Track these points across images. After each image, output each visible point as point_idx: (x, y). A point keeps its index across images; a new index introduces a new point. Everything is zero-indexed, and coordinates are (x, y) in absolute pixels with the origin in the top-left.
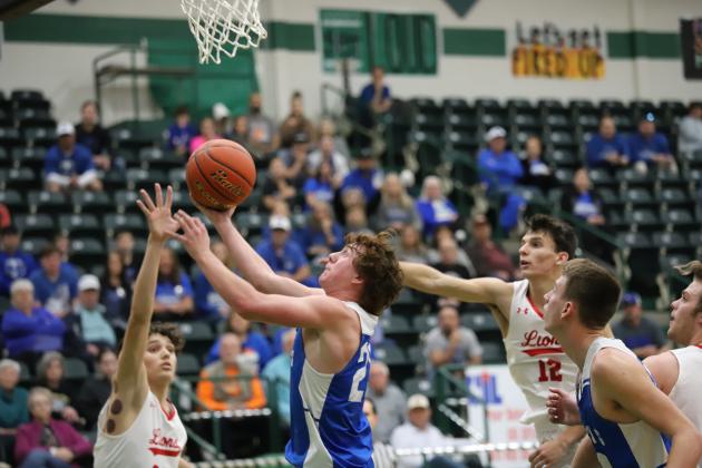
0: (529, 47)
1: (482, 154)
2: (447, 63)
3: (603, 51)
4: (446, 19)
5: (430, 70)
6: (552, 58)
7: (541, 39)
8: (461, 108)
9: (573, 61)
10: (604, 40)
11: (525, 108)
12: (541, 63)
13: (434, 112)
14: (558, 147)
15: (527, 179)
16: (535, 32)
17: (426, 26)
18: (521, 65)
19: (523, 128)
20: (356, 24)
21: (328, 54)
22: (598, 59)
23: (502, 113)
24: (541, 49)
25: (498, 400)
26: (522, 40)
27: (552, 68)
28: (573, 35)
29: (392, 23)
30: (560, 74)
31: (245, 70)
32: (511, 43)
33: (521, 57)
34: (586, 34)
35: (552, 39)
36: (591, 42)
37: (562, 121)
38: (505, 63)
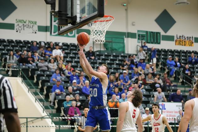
0: (179, 39)
2: (162, 42)
3: (194, 41)
4: (163, 33)
5: (159, 43)
6: (183, 42)
7: (181, 38)
8: (165, 51)
9: (187, 43)
10: (194, 39)
11: (177, 52)
12: (181, 43)
13: (159, 52)
14: (183, 60)
15: (176, 66)
16: (180, 37)
17: (158, 34)
18: (177, 43)
19: (176, 56)
20: (145, 33)
21: (139, 39)
22: (192, 43)
23: (173, 52)
24: (181, 40)
25: (165, 109)
26: (177, 38)
27: (183, 44)
28: (188, 37)
29: (152, 33)
30: (185, 45)
31: (122, 42)
32: (175, 38)
33: (177, 41)
34: (190, 38)
35: (183, 38)
36: (191, 39)
37: (184, 54)
38: (174, 42)
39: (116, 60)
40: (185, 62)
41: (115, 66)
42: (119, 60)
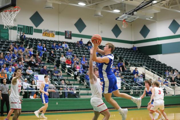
0: (45, 32)
1: (38, 46)
2: (34, 33)
3: (55, 34)
4: (34, 27)
5: (32, 34)
6: (48, 34)
7: (47, 31)
8: (36, 40)
9: (51, 35)
10: (55, 32)
11: (44, 40)
12: (46, 34)
13: (32, 40)
14: (48, 46)
15: (43, 50)
16: (46, 30)
17: (32, 28)
18: (44, 34)
19: (43, 43)
20: (22, 27)
21: (18, 31)
22: (54, 35)
23: (41, 41)
24: (47, 33)
25: (38, 79)
26: (44, 31)
27: (48, 36)
28: (51, 31)
29: (27, 27)
30: (49, 36)
31: (7, 32)
32: (43, 32)
33: (44, 33)
34: (53, 31)
35: (48, 31)
36: (53, 32)
37: (49, 43)
38: (42, 34)
39: (3, 45)
40: (50, 48)
41: (3, 49)
42: (5, 45)
